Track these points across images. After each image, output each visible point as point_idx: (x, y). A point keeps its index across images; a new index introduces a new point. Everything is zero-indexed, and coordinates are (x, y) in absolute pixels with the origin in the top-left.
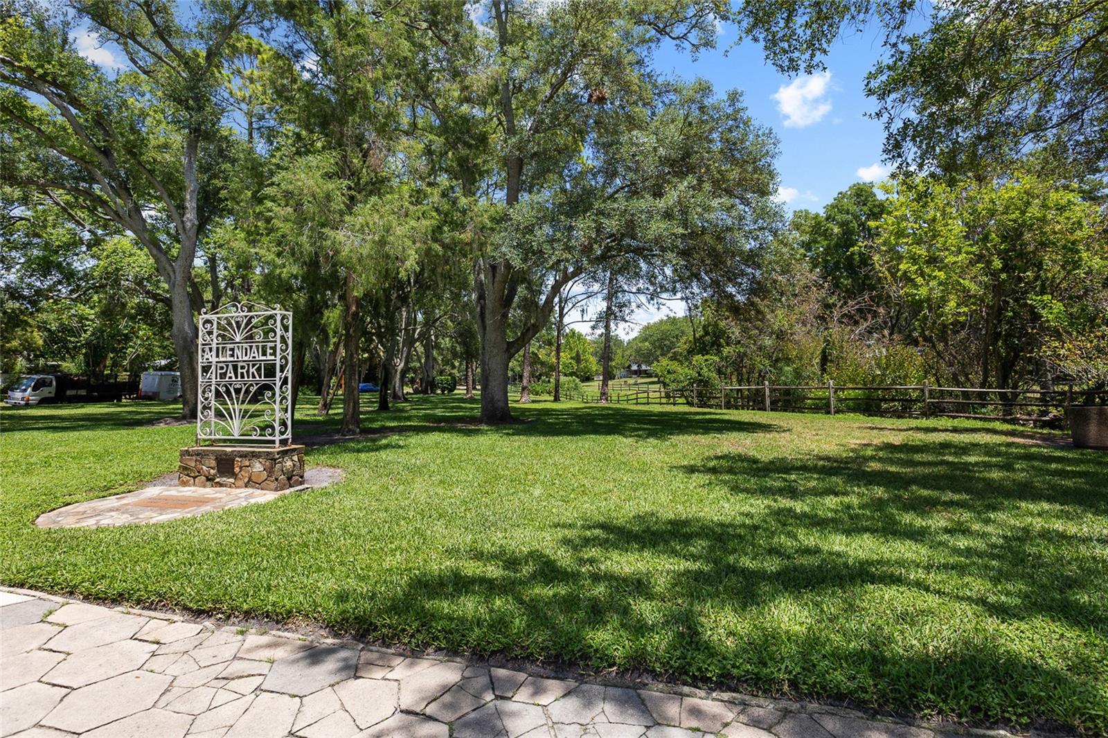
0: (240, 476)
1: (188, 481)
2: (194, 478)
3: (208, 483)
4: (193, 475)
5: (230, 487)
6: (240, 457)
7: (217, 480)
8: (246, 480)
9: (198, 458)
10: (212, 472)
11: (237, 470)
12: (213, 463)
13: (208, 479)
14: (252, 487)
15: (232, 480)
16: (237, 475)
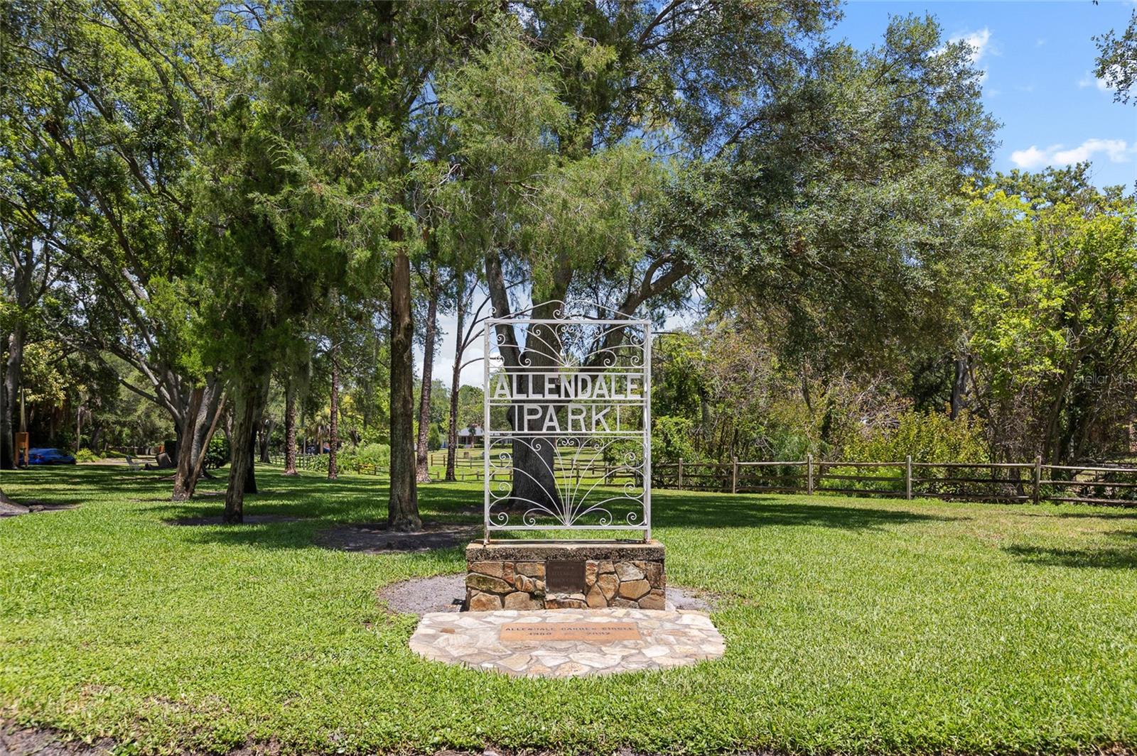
0: (596, 589)
1: (490, 602)
2: (503, 595)
3: (534, 602)
4: (500, 590)
5: (580, 607)
6: (596, 558)
7: (550, 597)
8: (610, 595)
9: (509, 562)
10: (540, 584)
11: (591, 579)
12: (541, 570)
13: (533, 596)
14: (622, 605)
15: (580, 596)
16: (590, 588)
